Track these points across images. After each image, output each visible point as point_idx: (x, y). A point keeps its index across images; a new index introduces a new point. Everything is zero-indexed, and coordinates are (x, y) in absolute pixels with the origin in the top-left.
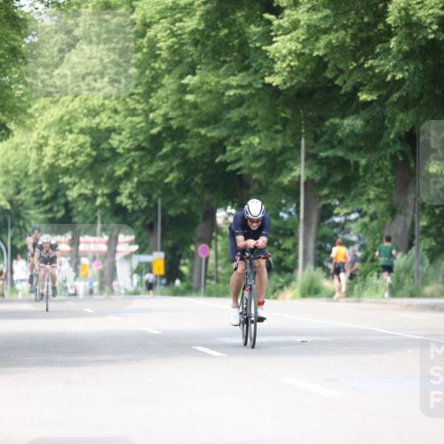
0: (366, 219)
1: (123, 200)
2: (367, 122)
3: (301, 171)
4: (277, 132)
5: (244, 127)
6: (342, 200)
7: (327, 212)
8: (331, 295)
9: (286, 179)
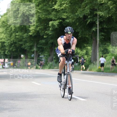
0: (45, 57)
1: (6, 53)
2: (45, 41)
3: (35, 49)
4: (31, 42)
5: (26, 42)
6: (41, 53)
7: (39, 55)
8: (39, 69)
9: (33, 51)
